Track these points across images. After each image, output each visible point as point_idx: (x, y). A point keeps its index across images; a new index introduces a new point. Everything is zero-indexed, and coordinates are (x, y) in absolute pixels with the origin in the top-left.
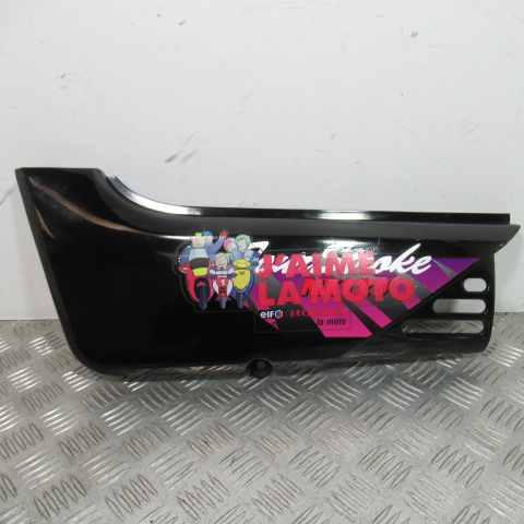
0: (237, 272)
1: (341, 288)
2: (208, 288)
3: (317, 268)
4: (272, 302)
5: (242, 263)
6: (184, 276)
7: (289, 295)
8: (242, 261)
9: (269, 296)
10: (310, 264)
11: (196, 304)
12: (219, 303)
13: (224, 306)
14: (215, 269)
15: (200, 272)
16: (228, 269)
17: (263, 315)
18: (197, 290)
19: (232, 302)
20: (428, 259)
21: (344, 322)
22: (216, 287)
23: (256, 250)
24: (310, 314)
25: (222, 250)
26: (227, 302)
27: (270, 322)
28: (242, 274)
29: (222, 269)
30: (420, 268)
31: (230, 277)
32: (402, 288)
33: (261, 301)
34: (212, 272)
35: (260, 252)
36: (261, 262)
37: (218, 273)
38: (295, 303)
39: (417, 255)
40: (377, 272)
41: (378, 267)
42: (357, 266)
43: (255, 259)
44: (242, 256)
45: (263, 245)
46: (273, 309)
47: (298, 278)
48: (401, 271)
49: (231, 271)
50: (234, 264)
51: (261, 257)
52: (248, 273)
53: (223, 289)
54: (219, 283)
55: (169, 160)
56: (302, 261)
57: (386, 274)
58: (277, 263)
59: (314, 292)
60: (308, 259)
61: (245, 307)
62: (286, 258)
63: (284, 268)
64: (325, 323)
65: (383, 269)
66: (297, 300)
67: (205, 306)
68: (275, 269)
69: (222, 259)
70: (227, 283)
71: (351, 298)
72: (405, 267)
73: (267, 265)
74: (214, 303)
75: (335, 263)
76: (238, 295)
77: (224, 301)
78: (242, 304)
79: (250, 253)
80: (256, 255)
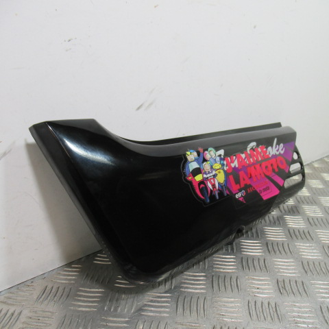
0: (217, 172)
1: (262, 169)
2: (206, 187)
3: (249, 161)
4: (238, 187)
5: (217, 166)
7: (244, 180)
8: (216, 165)
9: (236, 183)
10: (245, 158)
11: (203, 201)
12: (214, 196)
13: (218, 198)
14: (205, 173)
15: (199, 178)
16: (212, 172)
17: (237, 196)
18: (201, 190)
19: (221, 193)
20: (282, 145)
21: (269, 188)
22: (210, 185)
24: (256, 188)
26: (219, 194)
27: (241, 199)
28: (219, 172)
29: (209, 173)
30: (282, 150)
31: (215, 176)
33: (234, 188)
34: (205, 176)
35: (222, 157)
37: (208, 175)
38: (248, 184)
40: (270, 156)
41: (269, 154)
42: (262, 155)
43: (222, 162)
44: (215, 161)
46: (240, 191)
47: (244, 167)
48: (278, 153)
49: (214, 172)
50: (214, 167)
51: (224, 159)
52: (222, 171)
53: (214, 186)
54: (211, 183)
55: (138, 108)
56: (242, 158)
58: (233, 162)
59: (253, 175)
60: (243, 156)
61: (228, 195)
62: (234, 157)
63: (235, 164)
64: (262, 191)
65: (271, 154)
66: (248, 182)
67: (208, 201)
68: (233, 165)
69: (206, 166)
71: (267, 173)
73: (228, 164)
74: (212, 197)
75: (254, 155)
76: (222, 187)
77: (217, 193)
78: (226, 193)
79: (218, 159)
80: (221, 159)
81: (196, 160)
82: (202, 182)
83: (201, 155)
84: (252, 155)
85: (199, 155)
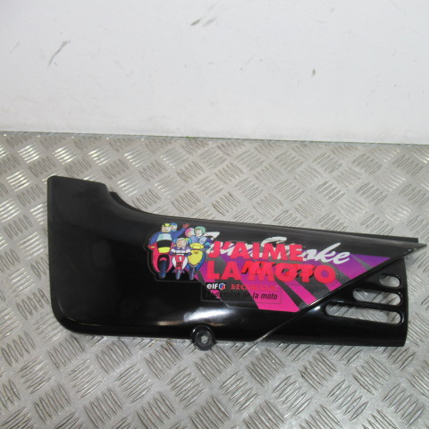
0: (192, 252)
1: (274, 270)
2: (168, 262)
3: (256, 254)
4: (218, 276)
5: (197, 246)
6: (151, 252)
7: (232, 272)
9: (216, 271)
10: (250, 250)
11: (157, 274)
12: (175, 275)
13: (178, 277)
14: (176, 248)
15: (164, 250)
16: (185, 250)
17: (209, 286)
18: (159, 263)
19: (185, 275)
20: (347, 254)
21: (273, 297)
22: (174, 262)
24: (248, 288)
25: (184, 236)
26: (182, 274)
27: (214, 292)
28: (196, 253)
29: (181, 249)
30: (340, 260)
31: (186, 255)
32: (325, 273)
33: (209, 275)
34: (173, 251)
35: (212, 239)
36: (212, 246)
37: (178, 252)
38: (236, 278)
39: (338, 250)
40: (305, 260)
41: (306, 256)
42: (288, 254)
43: (208, 244)
44: (198, 241)
45: (215, 234)
46: (218, 282)
47: (240, 259)
48: (324, 260)
49: (188, 251)
50: (191, 246)
51: (212, 242)
52: (201, 253)
53: (179, 264)
54: (177, 259)
56: (245, 248)
57: (312, 261)
58: (225, 247)
59: (252, 271)
60: (249, 247)
61: (195, 279)
62: (232, 244)
63: (230, 251)
64: (260, 296)
65: (309, 258)
66: (237, 276)
67: (164, 276)
68: (223, 252)
70: (183, 259)
71: (282, 278)
72: (327, 258)
73: (217, 249)
74: (171, 274)
75: (271, 251)
76: (191, 269)
77: (179, 273)
79: (204, 239)
81: (172, 233)
82: (166, 256)
83: (183, 229)
84: (265, 250)
85: (179, 229)
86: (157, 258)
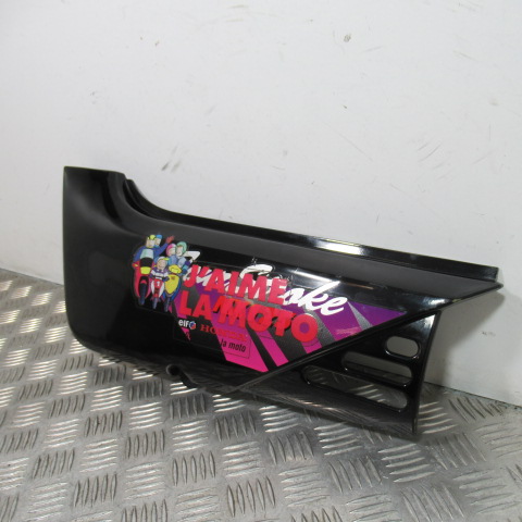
0: (170, 276)
1: (248, 312)
2: (148, 286)
3: (232, 288)
4: (189, 312)
5: (176, 269)
7: (203, 309)
8: (176, 267)
9: (188, 306)
10: (227, 281)
11: (137, 299)
13: (155, 306)
14: (155, 269)
15: (145, 270)
16: (164, 273)
17: (180, 323)
18: (140, 286)
19: (161, 304)
20: (343, 300)
21: (243, 349)
22: (152, 287)
23: (188, 258)
24: (217, 332)
25: (165, 254)
27: (185, 331)
28: (173, 278)
29: (160, 272)
30: (330, 309)
31: (165, 279)
32: (305, 327)
33: (182, 310)
34: (153, 273)
35: (191, 261)
36: (190, 271)
37: (157, 274)
38: (207, 318)
40: (285, 303)
41: (288, 299)
42: (268, 292)
43: (186, 267)
44: (177, 263)
45: (195, 255)
46: (190, 319)
47: (214, 293)
49: (166, 275)
51: (191, 266)
52: (177, 279)
53: (157, 289)
54: (156, 284)
55: (164, 168)
56: (222, 276)
57: (293, 307)
58: (202, 275)
59: (223, 311)
60: (227, 276)
62: (210, 271)
63: (205, 280)
64: (228, 344)
65: (292, 301)
66: (208, 317)
67: (143, 303)
68: (199, 280)
69: (162, 262)
70: (161, 285)
71: (253, 326)
72: (315, 304)
73: (193, 275)
74: (149, 301)
75: (249, 285)
76: (167, 298)
77: (156, 301)
78: (168, 308)
79: (183, 260)
80: (187, 263)
81: (154, 249)
82: (147, 278)
83: (165, 245)
84: (246, 283)
86: (138, 280)
